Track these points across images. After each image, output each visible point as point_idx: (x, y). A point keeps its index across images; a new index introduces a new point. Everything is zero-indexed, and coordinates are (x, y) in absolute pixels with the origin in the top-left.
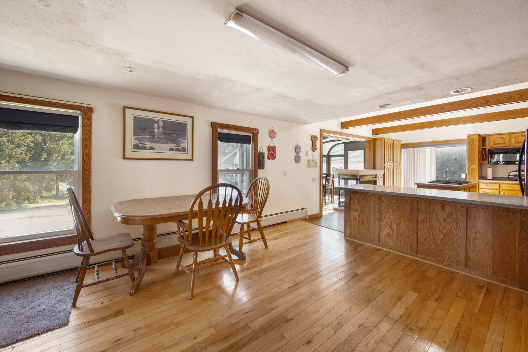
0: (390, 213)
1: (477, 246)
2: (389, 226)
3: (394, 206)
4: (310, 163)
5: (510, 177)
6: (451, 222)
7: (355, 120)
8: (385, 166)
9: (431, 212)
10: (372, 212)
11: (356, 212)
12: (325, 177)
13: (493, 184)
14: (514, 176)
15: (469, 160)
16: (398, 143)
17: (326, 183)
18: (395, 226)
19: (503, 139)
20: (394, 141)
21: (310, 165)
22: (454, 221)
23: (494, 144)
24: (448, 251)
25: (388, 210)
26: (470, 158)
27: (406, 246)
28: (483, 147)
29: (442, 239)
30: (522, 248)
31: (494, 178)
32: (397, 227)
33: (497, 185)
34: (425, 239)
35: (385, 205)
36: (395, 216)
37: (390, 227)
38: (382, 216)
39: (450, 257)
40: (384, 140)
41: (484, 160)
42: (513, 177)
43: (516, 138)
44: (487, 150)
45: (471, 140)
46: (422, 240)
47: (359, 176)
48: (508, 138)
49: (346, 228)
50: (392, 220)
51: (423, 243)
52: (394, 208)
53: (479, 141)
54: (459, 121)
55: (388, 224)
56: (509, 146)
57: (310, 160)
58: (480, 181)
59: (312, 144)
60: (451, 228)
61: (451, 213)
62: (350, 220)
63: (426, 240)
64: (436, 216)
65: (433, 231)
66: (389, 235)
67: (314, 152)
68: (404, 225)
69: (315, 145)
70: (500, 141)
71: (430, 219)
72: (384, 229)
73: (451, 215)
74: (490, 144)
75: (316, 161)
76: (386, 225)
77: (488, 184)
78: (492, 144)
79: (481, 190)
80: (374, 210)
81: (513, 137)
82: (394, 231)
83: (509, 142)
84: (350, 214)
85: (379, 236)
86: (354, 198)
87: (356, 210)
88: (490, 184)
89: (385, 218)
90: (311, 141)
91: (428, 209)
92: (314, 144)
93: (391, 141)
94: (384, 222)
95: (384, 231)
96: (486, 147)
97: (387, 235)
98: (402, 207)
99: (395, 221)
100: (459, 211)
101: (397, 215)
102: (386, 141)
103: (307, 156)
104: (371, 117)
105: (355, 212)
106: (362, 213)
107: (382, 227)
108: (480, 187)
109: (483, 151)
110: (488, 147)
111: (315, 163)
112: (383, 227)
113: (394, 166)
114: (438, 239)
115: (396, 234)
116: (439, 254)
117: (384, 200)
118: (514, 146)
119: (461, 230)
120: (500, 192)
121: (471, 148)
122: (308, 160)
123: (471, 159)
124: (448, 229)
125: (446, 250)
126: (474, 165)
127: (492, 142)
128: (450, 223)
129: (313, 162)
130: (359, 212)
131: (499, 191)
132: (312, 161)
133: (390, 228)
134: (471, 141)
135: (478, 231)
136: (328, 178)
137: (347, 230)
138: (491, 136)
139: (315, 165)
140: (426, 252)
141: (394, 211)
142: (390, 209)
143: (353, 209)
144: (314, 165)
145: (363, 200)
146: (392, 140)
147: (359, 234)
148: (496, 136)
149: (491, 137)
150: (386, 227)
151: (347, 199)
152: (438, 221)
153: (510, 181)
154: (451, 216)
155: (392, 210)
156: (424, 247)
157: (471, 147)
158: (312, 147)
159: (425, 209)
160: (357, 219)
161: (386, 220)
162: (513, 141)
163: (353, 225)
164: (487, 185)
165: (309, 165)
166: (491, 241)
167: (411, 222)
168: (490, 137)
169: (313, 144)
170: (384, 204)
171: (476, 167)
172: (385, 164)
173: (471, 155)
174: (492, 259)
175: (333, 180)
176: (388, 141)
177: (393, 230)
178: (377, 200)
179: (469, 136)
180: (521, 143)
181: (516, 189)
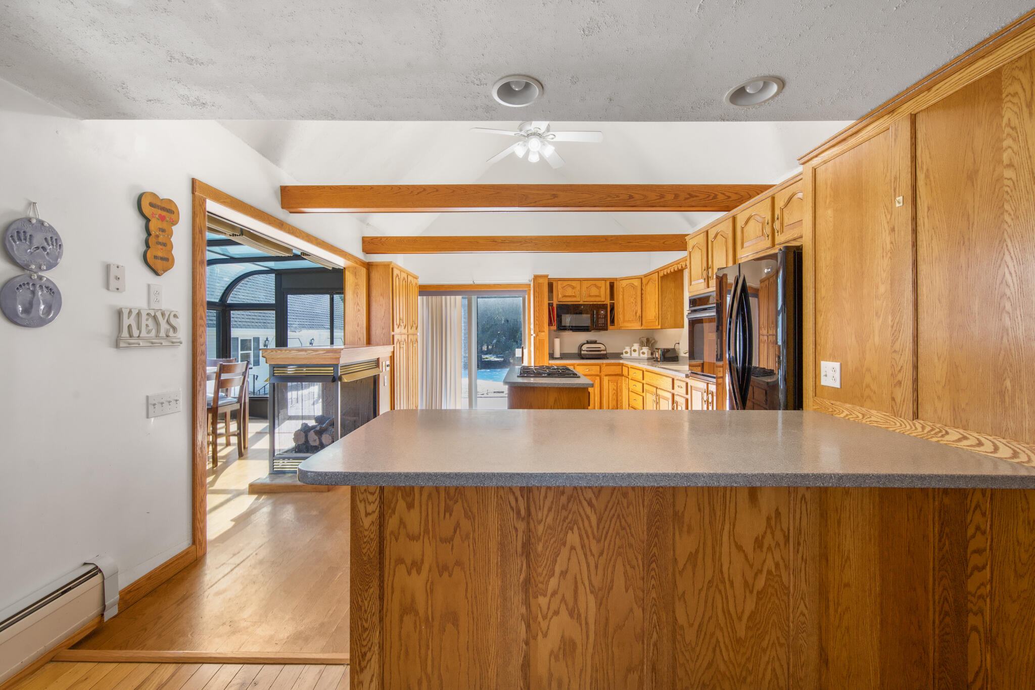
0: (573, 548)
1: (844, 614)
2: (567, 609)
3: (588, 517)
4: (129, 327)
5: (583, 352)
6: (778, 544)
7: (332, 186)
8: (393, 336)
9: (718, 518)
10: (494, 559)
11: (414, 572)
12: (214, 375)
14: (587, 351)
16: (414, 281)
17: (216, 392)
18: (591, 598)
19: (573, 288)
20: (407, 276)
21: (131, 336)
22: (787, 539)
23: (562, 297)
24: (768, 653)
25: (561, 536)
26: (538, 319)
27: (634, 677)
28: (549, 300)
29: (752, 612)
30: (944, 589)
31: (562, 356)
32: (599, 605)
34: (699, 626)
35: (550, 520)
36: (590, 558)
37: (573, 613)
38: (540, 570)
39: (776, 673)
40: (392, 269)
42: (586, 352)
44: (555, 306)
45: (538, 285)
46: (690, 635)
47: (339, 368)
48: (578, 288)
49: (362, 670)
50: (578, 577)
51: (693, 646)
52: (586, 523)
53: (546, 289)
55: (563, 599)
56: (580, 300)
57: (135, 313)
58: (550, 361)
59: (144, 236)
60: (777, 565)
61: (778, 513)
62: (381, 620)
63: (703, 633)
64: (732, 533)
65: (723, 594)
66: (568, 647)
67: (157, 273)
68: (627, 591)
69: (165, 245)
70: (570, 291)
71: (713, 548)
72: (544, 629)
73: (776, 517)
74: (558, 295)
75: (169, 318)
76: (554, 607)
78: (560, 296)
80: (502, 546)
81: (584, 285)
82: (587, 623)
83: (579, 294)
84: (381, 587)
85: (526, 665)
86: (401, 505)
87: (414, 563)
89: (553, 575)
90: (141, 222)
91: (707, 511)
92: (157, 236)
93: (402, 275)
94: (545, 596)
95: (545, 635)
97: (560, 648)
98: (619, 516)
99: (590, 581)
100: (802, 499)
101: (601, 554)
102: (396, 272)
103: (107, 287)
104: (385, 187)
105: (409, 573)
106: (446, 574)
107: (540, 618)
109: (550, 307)
110: (555, 301)
111: (164, 326)
112: (544, 618)
113: (408, 336)
114: (740, 619)
115: (596, 635)
116: (744, 674)
117: (546, 497)
118: (585, 300)
119: (807, 569)
121: (539, 301)
122: (120, 313)
123: (539, 322)
124: (769, 572)
125: (764, 651)
126: (543, 334)
127: (561, 293)
128: (773, 549)
129: (151, 323)
130: (430, 571)
132: (144, 317)
133: (571, 615)
135: (846, 561)
136: (224, 376)
137: (366, 676)
138: (559, 281)
139: (162, 334)
140: (701, 682)
141: (588, 537)
142: (572, 529)
143: (400, 561)
144: (157, 336)
145: (448, 510)
146: (404, 272)
147: (429, 681)
149: (559, 284)
150: (556, 613)
151: (367, 514)
152: (739, 548)
153: (584, 361)
154: (776, 522)
155: (581, 536)
156: (696, 662)
158: (144, 248)
159: (699, 510)
160: (422, 612)
161: (553, 583)
162: (583, 292)
163: (400, 639)
165: (125, 333)
166: (878, 584)
167: (653, 573)
169: (149, 233)
170: (545, 512)
171: (545, 336)
172: (393, 331)
173: (539, 314)
174: (880, 643)
175: (243, 383)
176: (398, 272)
177: (583, 622)
178: (517, 500)
179: (536, 277)
180: (593, 296)
181: (593, 373)
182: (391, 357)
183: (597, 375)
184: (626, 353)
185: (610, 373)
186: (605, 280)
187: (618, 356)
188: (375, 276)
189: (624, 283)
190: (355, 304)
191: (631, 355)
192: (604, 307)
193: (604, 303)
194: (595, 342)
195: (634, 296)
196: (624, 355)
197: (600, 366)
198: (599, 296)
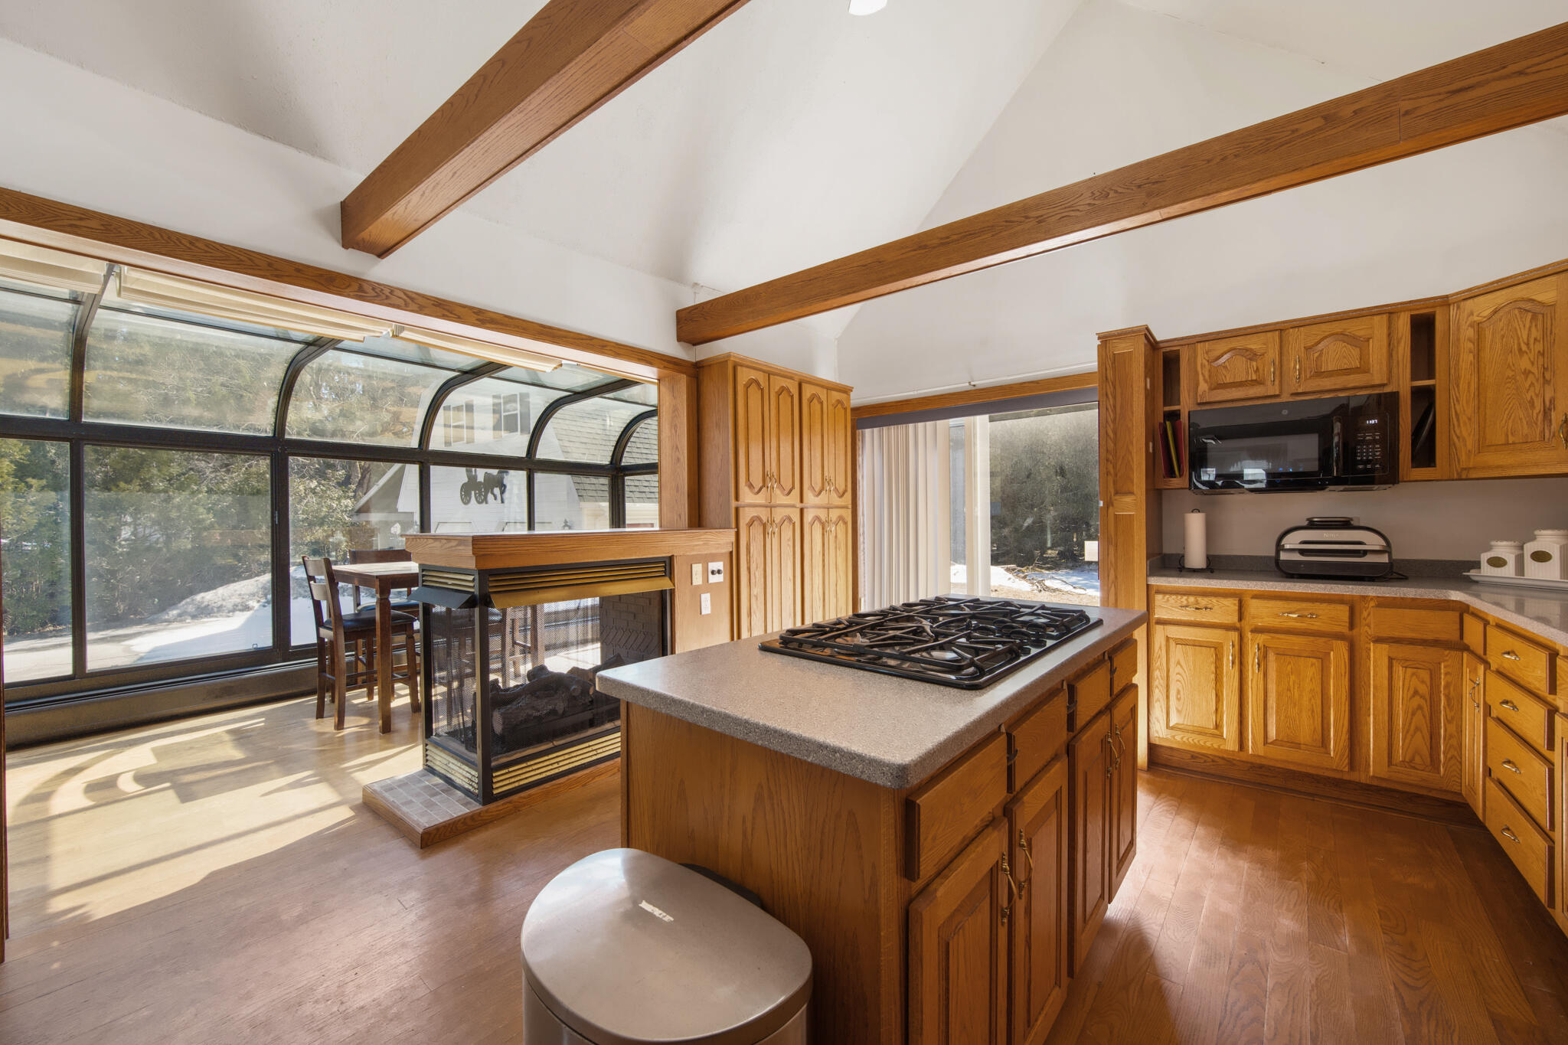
5: (1283, 556)
8: (737, 509)
13: (1214, 600)
14: (1302, 552)
15: (1108, 473)
16: (828, 396)
19: (1251, 359)
20: (804, 386)
23: (1212, 389)
26: (1111, 458)
28: (1165, 405)
31: (1215, 566)
33: (1231, 604)
40: (734, 368)
41: (1170, 473)
42: (1297, 557)
43: (1307, 349)
44: (1184, 419)
45: (1114, 362)
48: (1273, 354)
53: (1149, 371)
54: (1040, 220)
56: (1277, 393)
58: (1154, 581)
70: (1240, 370)
74: (1197, 385)
77: (1192, 599)
78: (1203, 386)
79: (1159, 628)
81: (1297, 341)
83: (1277, 373)
88: (1200, 599)
93: (778, 383)
96: (1179, 404)
102: (744, 376)
108: (1156, 616)
109: (1168, 423)
110: (1186, 405)
113: (802, 511)
118: (1300, 390)
120: (1245, 640)
121: (1115, 407)
123: (1114, 468)
126: (1128, 499)
127: (1205, 380)
131: (1241, 638)
134: (1114, 369)
138: (1199, 344)
146: (791, 378)
148: (1222, 346)
149: (1200, 352)
153: (1288, 584)
157: (1115, 398)
162: (1293, 365)
164: (1185, 603)
168: (1195, 351)
171: (1133, 506)
172: (737, 498)
173: (1115, 445)
179: (1106, 340)
180: (1330, 374)
181: (1316, 625)
182: (731, 553)
183: (1339, 636)
184: (1497, 562)
185: (1396, 634)
186: (1390, 312)
187: (1457, 572)
188: (710, 389)
189: (1483, 307)
190: (673, 448)
191: (1520, 568)
192: (1386, 403)
193: (1387, 390)
194: (1346, 524)
195: (1539, 347)
196: (1487, 571)
197: (1353, 607)
198: (1363, 369)
